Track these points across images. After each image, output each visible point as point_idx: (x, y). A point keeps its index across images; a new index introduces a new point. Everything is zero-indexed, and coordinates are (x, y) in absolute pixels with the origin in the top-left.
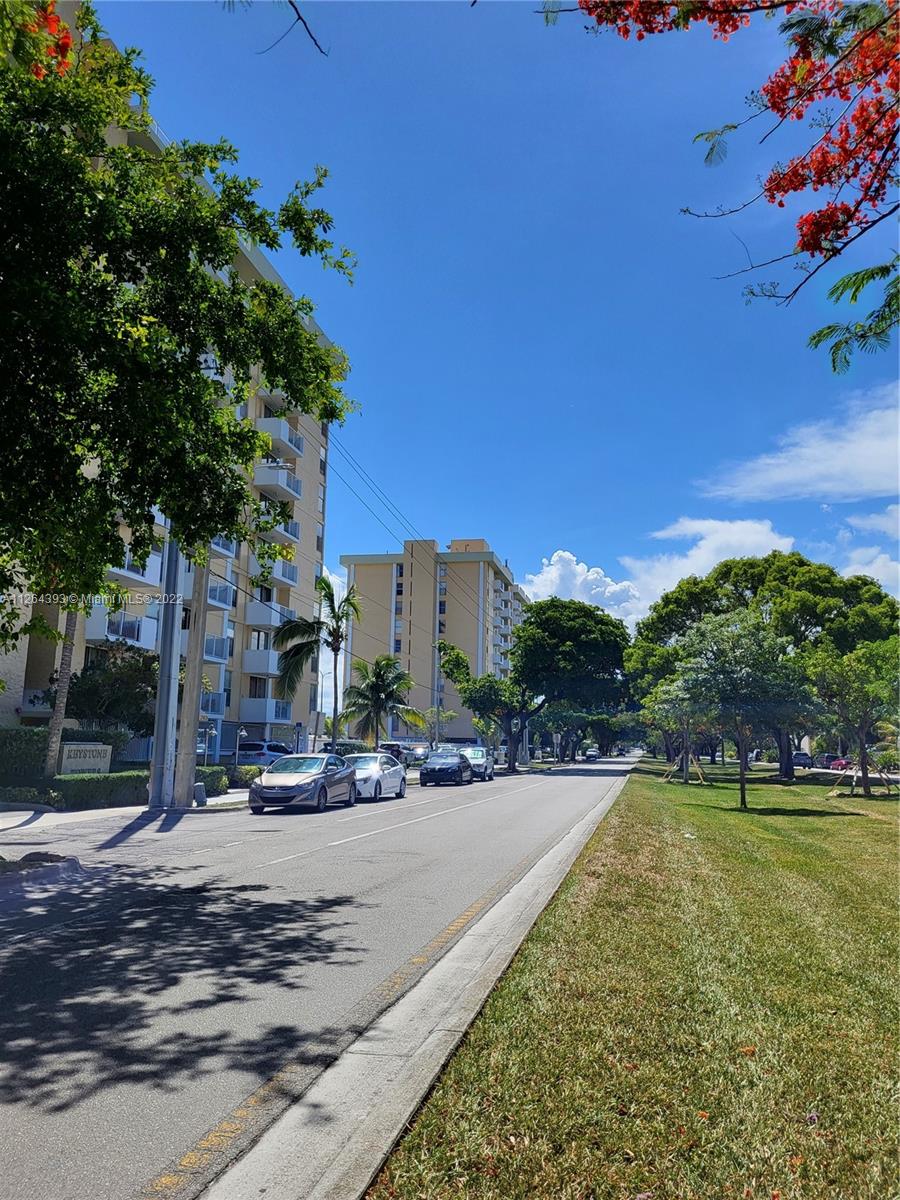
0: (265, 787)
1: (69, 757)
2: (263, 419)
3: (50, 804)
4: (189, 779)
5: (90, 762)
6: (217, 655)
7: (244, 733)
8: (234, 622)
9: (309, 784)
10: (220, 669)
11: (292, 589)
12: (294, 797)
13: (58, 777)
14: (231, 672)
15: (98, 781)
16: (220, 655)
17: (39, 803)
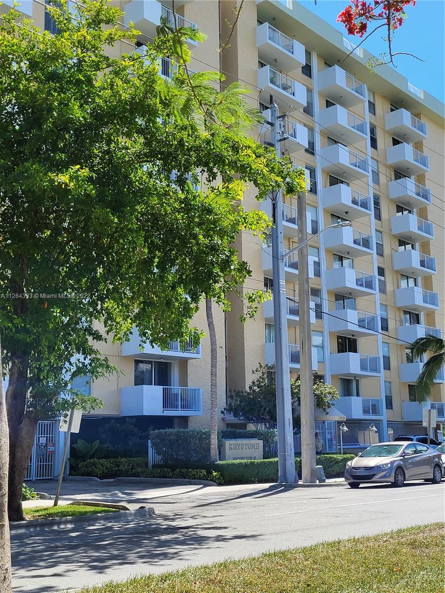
0: (353, 468)
1: (230, 449)
2: (394, 182)
3: (213, 481)
4: (311, 463)
5: (247, 452)
6: (372, 370)
7: (345, 428)
8: (388, 343)
9: (387, 465)
10: (380, 380)
11: (436, 312)
12: (374, 475)
13: (219, 462)
14: (390, 382)
15: (246, 465)
16: (376, 370)
17: (207, 480)
